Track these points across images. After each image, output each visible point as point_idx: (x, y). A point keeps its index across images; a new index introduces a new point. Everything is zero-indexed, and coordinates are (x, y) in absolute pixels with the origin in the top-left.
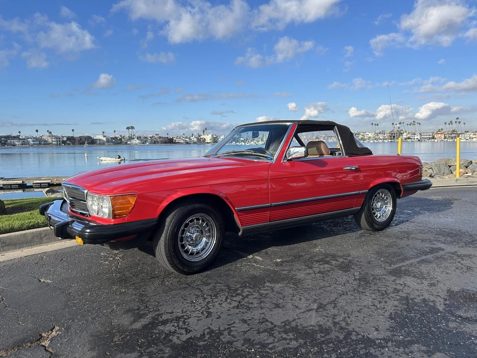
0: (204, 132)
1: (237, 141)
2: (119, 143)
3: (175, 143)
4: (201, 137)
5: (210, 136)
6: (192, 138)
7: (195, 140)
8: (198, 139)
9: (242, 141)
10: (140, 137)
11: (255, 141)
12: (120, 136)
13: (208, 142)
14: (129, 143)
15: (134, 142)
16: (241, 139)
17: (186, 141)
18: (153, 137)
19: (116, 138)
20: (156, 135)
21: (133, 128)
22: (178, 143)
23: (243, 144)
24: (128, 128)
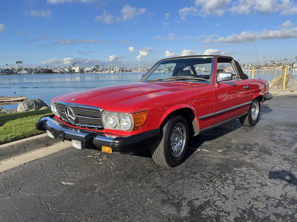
0: (73, 65)
1: (97, 71)
2: (11, 74)
3: (53, 73)
4: (72, 69)
5: (78, 68)
6: (65, 69)
7: (68, 71)
8: (69, 70)
9: (100, 70)
10: (27, 69)
11: (108, 71)
12: (12, 68)
13: (77, 72)
14: (19, 73)
15: (23, 72)
16: (99, 69)
17: (61, 71)
18: (36, 69)
19: (9, 69)
20: (39, 67)
21: (21, 62)
22: (56, 73)
23: (101, 73)
24: (17, 62)
